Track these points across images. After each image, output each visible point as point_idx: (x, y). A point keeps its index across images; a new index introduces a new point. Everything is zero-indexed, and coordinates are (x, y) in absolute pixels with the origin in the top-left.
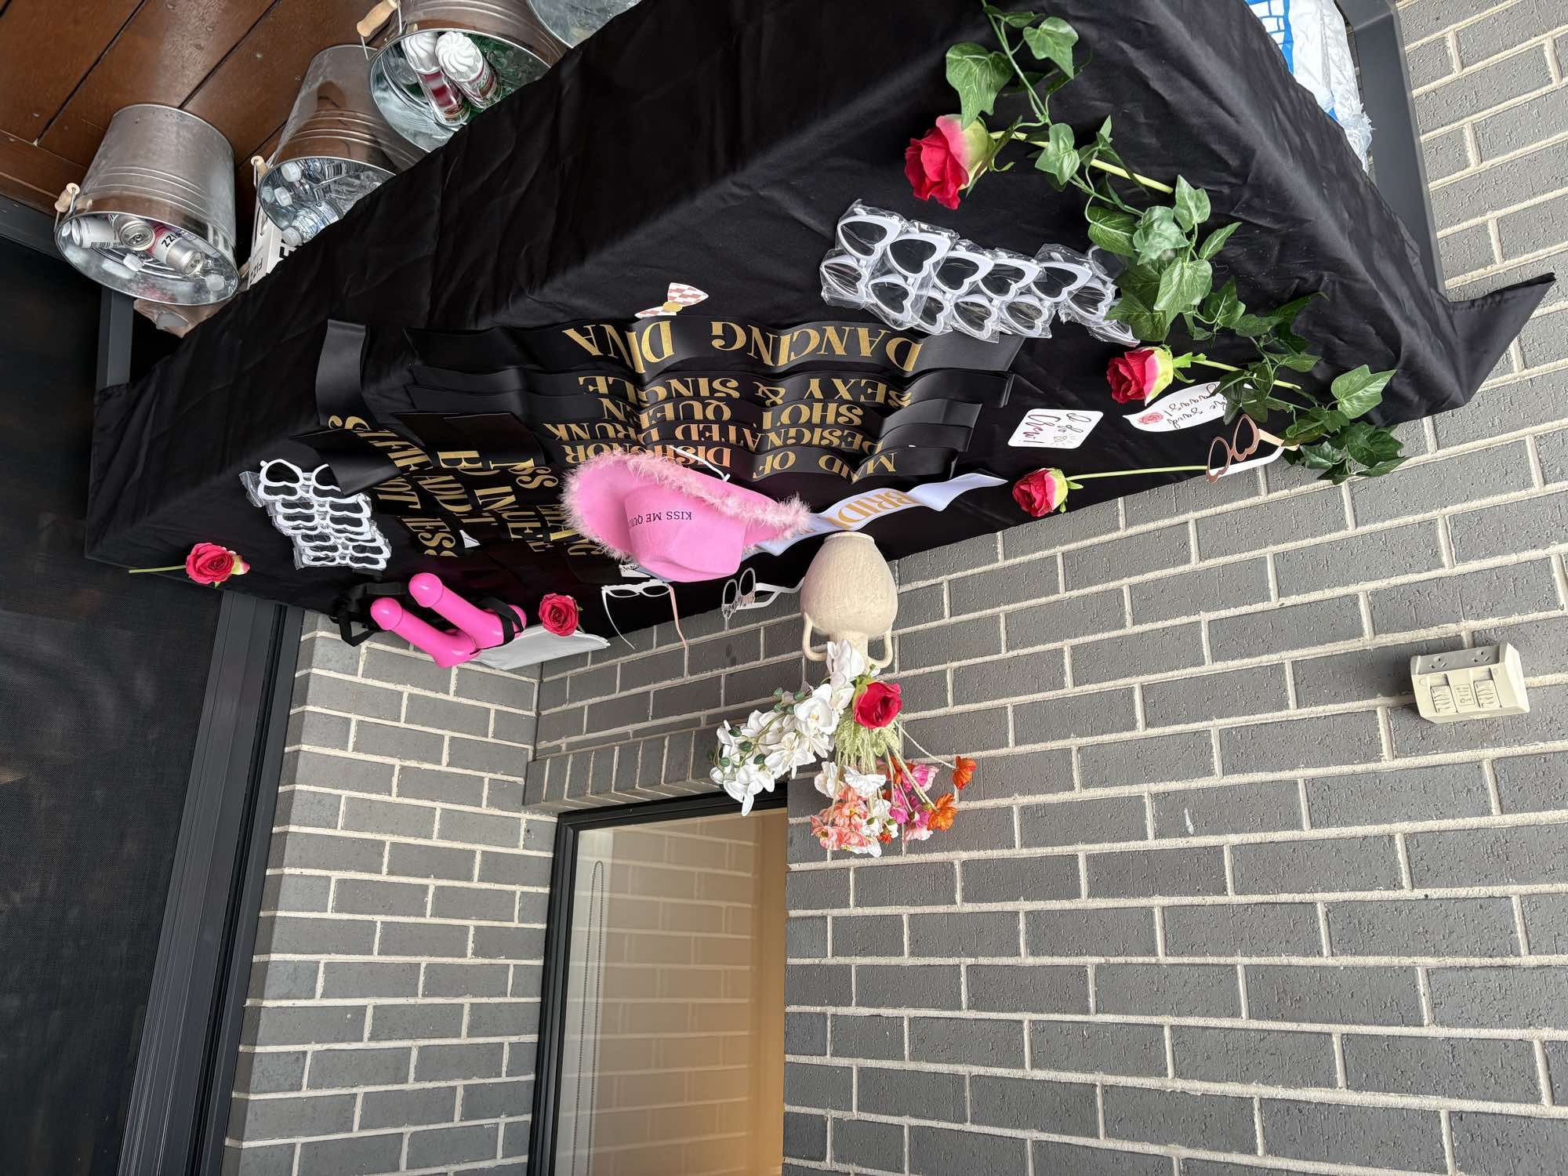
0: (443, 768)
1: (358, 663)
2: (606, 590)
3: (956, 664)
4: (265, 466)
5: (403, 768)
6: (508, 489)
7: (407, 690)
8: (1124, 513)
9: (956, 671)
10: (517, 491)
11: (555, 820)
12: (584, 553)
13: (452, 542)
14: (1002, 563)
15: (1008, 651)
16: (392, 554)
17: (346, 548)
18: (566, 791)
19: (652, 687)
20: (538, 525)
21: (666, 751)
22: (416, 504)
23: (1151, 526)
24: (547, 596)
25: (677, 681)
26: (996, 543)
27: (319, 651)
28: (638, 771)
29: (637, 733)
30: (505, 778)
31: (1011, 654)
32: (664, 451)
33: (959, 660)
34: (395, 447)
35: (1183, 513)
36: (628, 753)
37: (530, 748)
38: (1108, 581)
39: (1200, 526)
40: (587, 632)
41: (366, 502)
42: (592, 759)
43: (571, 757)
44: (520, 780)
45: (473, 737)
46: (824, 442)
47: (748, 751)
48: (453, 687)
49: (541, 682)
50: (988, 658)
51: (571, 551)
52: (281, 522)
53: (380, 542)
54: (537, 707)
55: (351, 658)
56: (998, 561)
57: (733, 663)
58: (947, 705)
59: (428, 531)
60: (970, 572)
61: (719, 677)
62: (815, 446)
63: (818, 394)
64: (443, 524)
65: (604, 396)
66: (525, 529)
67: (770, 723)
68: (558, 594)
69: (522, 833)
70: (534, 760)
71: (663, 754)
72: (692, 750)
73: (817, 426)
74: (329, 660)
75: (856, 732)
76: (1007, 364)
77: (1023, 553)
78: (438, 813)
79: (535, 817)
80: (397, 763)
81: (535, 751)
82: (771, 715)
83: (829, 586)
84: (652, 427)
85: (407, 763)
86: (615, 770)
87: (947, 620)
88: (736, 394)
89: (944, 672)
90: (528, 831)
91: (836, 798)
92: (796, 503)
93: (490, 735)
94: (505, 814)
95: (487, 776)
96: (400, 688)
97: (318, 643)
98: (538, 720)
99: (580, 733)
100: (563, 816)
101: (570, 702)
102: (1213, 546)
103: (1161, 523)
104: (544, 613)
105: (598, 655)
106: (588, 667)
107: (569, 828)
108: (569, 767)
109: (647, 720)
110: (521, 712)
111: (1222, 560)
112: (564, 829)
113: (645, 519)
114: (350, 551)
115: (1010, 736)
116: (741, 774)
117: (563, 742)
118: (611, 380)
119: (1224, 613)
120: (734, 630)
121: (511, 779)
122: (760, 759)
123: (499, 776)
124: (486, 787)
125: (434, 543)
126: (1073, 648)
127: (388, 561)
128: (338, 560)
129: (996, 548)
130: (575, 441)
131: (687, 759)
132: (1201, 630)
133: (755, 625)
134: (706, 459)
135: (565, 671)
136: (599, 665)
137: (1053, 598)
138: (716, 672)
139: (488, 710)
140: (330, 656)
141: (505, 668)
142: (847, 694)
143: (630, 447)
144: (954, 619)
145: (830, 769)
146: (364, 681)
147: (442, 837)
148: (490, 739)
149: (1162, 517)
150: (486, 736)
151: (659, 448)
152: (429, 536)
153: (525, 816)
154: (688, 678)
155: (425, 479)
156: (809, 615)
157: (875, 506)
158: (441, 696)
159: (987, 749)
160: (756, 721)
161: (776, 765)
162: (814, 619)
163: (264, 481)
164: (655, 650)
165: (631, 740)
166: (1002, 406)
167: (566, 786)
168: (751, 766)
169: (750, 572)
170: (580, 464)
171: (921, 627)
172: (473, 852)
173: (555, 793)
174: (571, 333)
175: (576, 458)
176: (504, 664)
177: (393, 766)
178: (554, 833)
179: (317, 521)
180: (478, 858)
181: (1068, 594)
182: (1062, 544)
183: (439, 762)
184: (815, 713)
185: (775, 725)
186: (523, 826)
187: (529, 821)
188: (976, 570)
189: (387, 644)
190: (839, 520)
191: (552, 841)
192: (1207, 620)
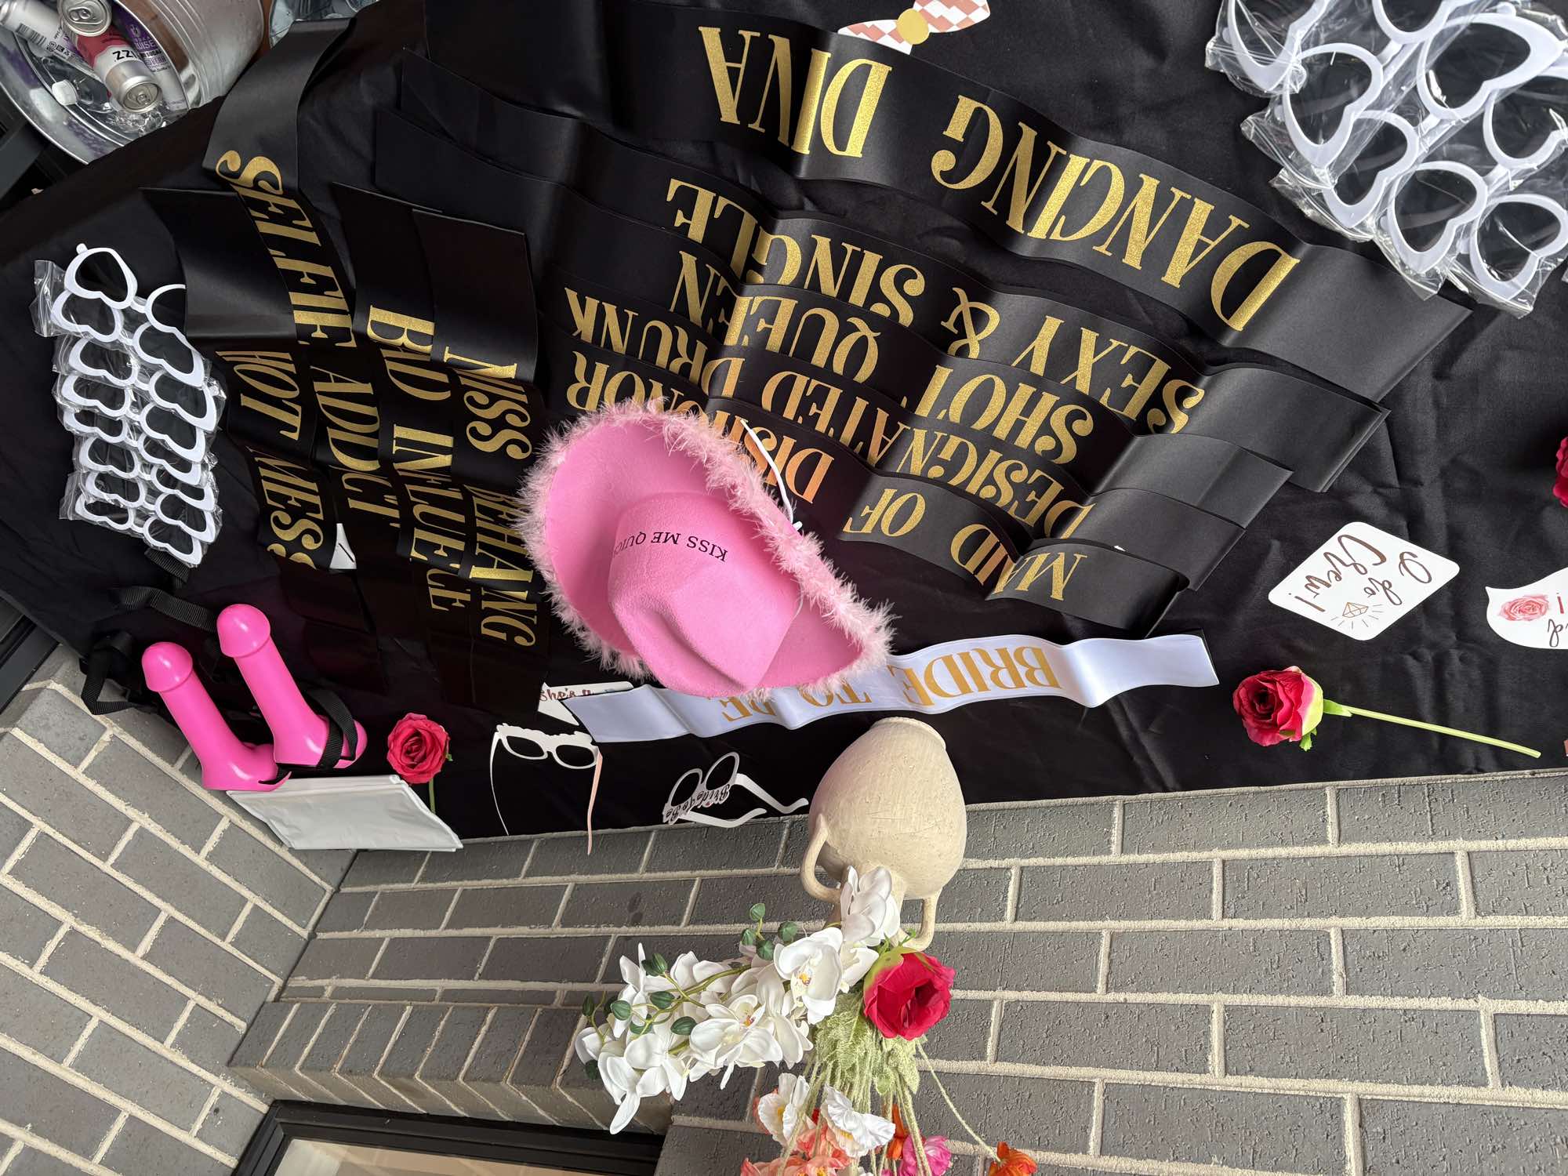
0: (135, 958)
1: (88, 750)
2: (503, 733)
3: (1011, 995)
4: (83, 252)
5: (73, 932)
6: (447, 441)
7: (141, 820)
8: (1335, 821)
9: (1009, 1006)
10: (461, 448)
11: (264, 1109)
12: (503, 636)
13: (317, 541)
14: (1115, 857)
15: (1107, 991)
16: (218, 538)
17: (153, 493)
18: (302, 1058)
19: (497, 932)
20: (459, 546)
21: (484, 1029)
22: (293, 429)
23: (1386, 848)
24: (414, 715)
25: (540, 931)
26: (1110, 826)
27: (39, 708)
28: (429, 1050)
29: (448, 995)
30: (221, 1012)
31: (1112, 997)
32: (730, 423)
33: (1019, 989)
34: (306, 280)
35: (1446, 837)
36: (424, 1019)
37: (278, 982)
38: (1302, 916)
39: (1476, 863)
40: (438, 814)
41: (216, 399)
42: (365, 1017)
43: (333, 1006)
44: (241, 1026)
45: (202, 931)
46: (988, 492)
47: (663, 1009)
48: (209, 846)
49: (338, 890)
50: (1070, 996)
51: (488, 626)
52: (68, 395)
53: (208, 504)
54: (315, 927)
55: (81, 739)
56: (1109, 852)
57: (636, 921)
58: (983, 1058)
59: (289, 510)
60: (1059, 861)
61: (607, 938)
62: (969, 496)
63: (1038, 367)
64: (316, 500)
65: (692, 247)
66: (438, 547)
67: (710, 979)
68: (430, 718)
69: (206, 1110)
70: (277, 999)
71: (478, 1034)
72: (527, 1038)
73: (997, 444)
74: (47, 727)
75: (858, 1034)
76: (1387, 385)
77: (1156, 849)
78: (92, 1025)
79: (237, 1092)
80: (68, 920)
81: (283, 988)
82: (716, 967)
83: (874, 781)
84: (739, 351)
85: (84, 929)
86: (392, 1040)
87: (1008, 924)
88: (906, 317)
89: (989, 1004)
90: (217, 1111)
91: (793, 1146)
92: (879, 617)
93: (230, 937)
94: (195, 1069)
95: (195, 998)
96: (131, 813)
97: (44, 697)
98: (307, 944)
99: (362, 976)
100: (282, 1106)
101: (367, 928)
102: (1501, 897)
103: (1403, 847)
104: (395, 738)
105: (439, 862)
106: (413, 885)
107: (279, 1126)
108: (323, 1022)
109: (470, 977)
110: (289, 923)
111: (1518, 921)
112: (271, 1127)
113: (650, 537)
114: (156, 507)
115: (1093, 1135)
116: (637, 1047)
117: (329, 985)
118: (723, 202)
119: (1523, 1006)
120: (653, 875)
121: (229, 1017)
122: (682, 1027)
123: (211, 1006)
124: (186, 1014)
125: (288, 536)
126: (1229, 1010)
127: (210, 550)
128: (131, 524)
129: (1109, 833)
130: (598, 350)
131: (513, 1050)
132: (1480, 1027)
133: (688, 873)
134: (783, 475)
135: (378, 883)
136: (430, 885)
137: (1198, 924)
138: (604, 930)
139: (244, 901)
140: (51, 723)
141: (298, 845)
142: (862, 962)
143: (680, 400)
144: (1021, 926)
145: (795, 1092)
146: (83, 779)
147: (79, 1066)
148: (226, 945)
149: (1405, 838)
150: (223, 937)
151: (722, 417)
152: (286, 519)
153: (222, 1085)
154: (557, 930)
155: (327, 379)
156: (828, 820)
157: (986, 671)
158: (186, 851)
159: (1046, 1148)
160: (686, 968)
161: (706, 1049)
162: (833, 827)
163: (71, 285)
164: (520, 881)
165: (436, 1002)
166: (1319, 491)
167: (306, 1051)
168: (662, 1038)
169: (732, 759)
170: (584, 413)
171: (960, 926)
172: (117, 1111)
173: (283, 1060)
174: (711, 38)
175: (583, 395)
176: (299, 836)
177: (59, 924)
178: (255, 1127)
179: (124, 412)
180: (120, 1123)
181: (1226, 923)
182: (1223, 848)
183: (133, 948)
184: (807, 971)
185: (717, 986)
186: (213, 1099)
187: (224, 1095)
188: (1070, 861)
189: (145, 744)
190: (922, 680)
191: (246, 1142)
192: (1491, 1011)
